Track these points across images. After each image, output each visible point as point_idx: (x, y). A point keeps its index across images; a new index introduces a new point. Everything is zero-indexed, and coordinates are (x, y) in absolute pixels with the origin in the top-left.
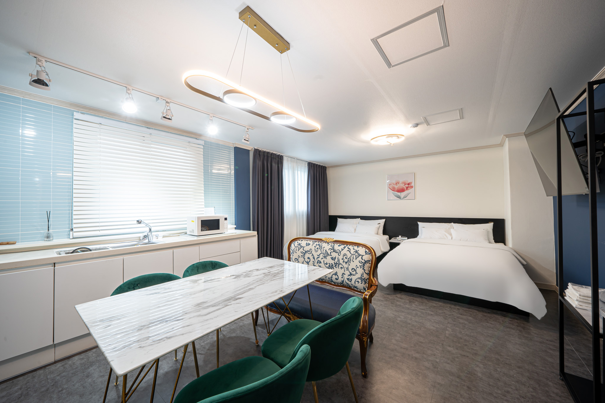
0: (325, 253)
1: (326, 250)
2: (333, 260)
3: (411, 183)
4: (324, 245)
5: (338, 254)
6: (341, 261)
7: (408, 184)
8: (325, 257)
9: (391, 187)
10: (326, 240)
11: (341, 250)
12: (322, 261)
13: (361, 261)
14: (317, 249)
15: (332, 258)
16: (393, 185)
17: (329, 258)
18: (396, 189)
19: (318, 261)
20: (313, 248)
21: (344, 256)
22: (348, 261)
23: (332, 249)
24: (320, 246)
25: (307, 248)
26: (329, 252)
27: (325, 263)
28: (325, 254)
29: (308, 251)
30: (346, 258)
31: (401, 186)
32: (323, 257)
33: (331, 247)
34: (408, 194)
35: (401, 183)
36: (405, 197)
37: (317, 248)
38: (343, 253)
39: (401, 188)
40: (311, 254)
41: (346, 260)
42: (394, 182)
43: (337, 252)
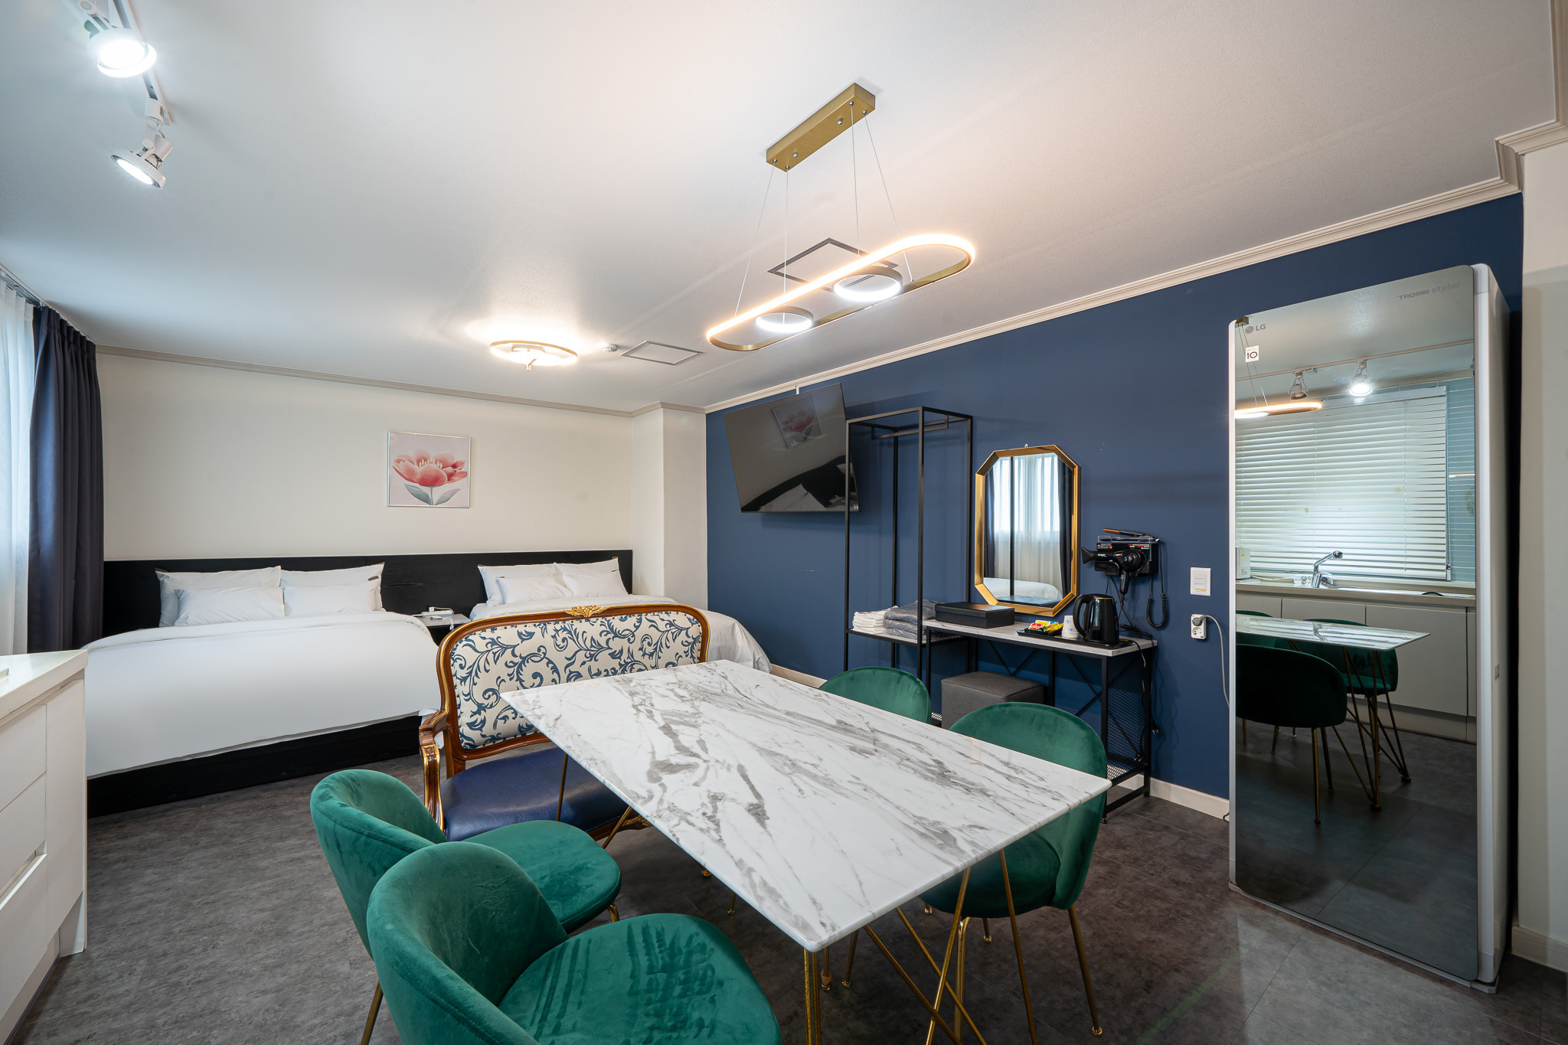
0: (592, 646)
1: (592, 639)
2: (616, 658)
3: (462, 463)
4: (580, 626)
5: (629, 640)
6: (638, 655)
7: (454, 466)
8: (593, 657)
9: (401, 467)
10: (579, 614)
11: (633, 629)
12: (584, 671)
13: (686, 641)
14: (563, 642)
15: (613, 656)
16: (407, 462)
17: (604, 656)
18: (418, 476)
19: (571, 672)
20: (548, 642)
21: (644, 640)
22: (656, 649)
23: (608, 633)
24: (570, 633)
25: (525, 649)
26: (602, 641)
27: (594, 671)
28: (592, 649)
29: (534, 655)
30: (649, 644)
31: (433, 467)
32: (586, 660)
33: (603, 628)
34: (454, 492)
35: (434, 462)
36: (444, 500)
37: (564, 640)
38: (639, 634)
39: (433, 474)
40: (545, 661)
41: (649, 650)
42: (413, 456)
43: (624, 637)
